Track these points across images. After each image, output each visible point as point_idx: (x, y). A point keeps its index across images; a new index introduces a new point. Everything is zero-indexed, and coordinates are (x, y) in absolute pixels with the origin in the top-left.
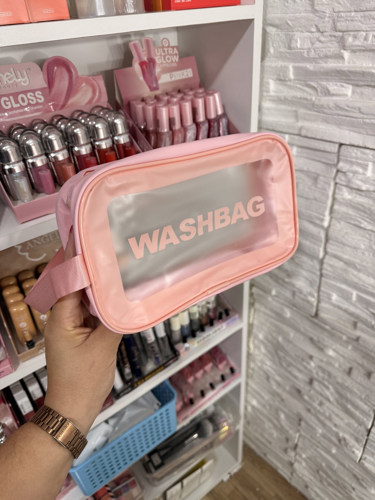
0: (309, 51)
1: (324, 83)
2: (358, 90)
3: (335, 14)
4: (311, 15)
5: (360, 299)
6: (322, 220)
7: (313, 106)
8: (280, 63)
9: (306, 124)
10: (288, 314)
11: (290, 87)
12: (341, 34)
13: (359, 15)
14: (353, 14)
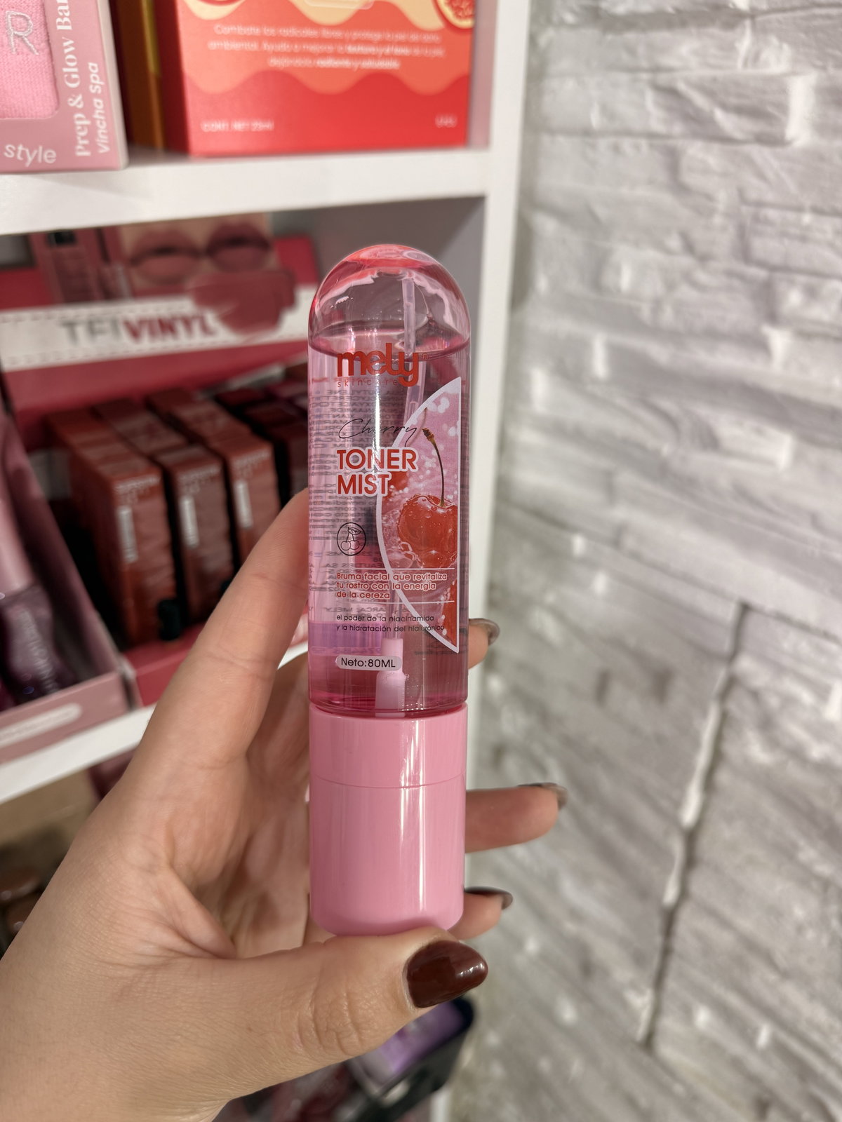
0: (657, 305)
1: (703, 411)
2: (815, 454)
3: (745, 210)
4: (667, 200)
5: (778, 1047)
6: (678, 804)
7: (661, 471)
8: (566, 326)
9: (639, 519)
10: (568, 1013)
11: (593, 398)
12: (762, 274)
13: (828, 225)
14: (807, 218)
